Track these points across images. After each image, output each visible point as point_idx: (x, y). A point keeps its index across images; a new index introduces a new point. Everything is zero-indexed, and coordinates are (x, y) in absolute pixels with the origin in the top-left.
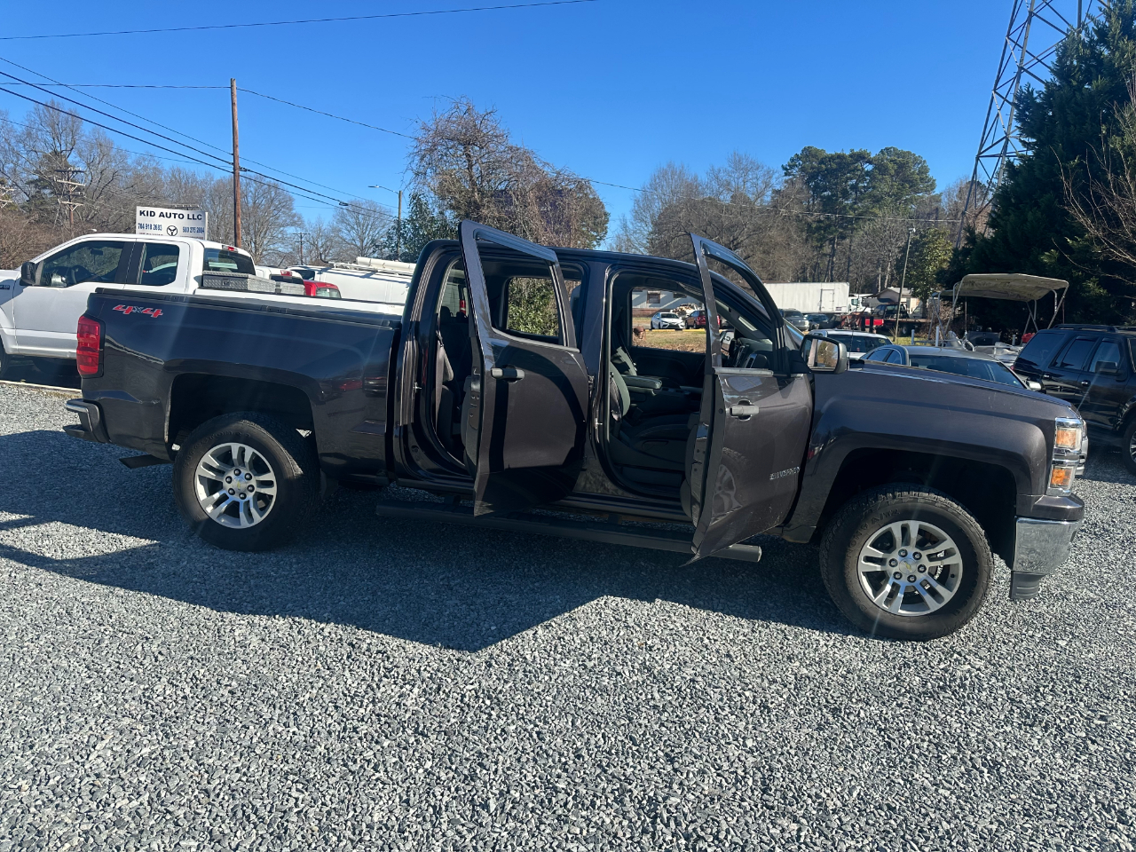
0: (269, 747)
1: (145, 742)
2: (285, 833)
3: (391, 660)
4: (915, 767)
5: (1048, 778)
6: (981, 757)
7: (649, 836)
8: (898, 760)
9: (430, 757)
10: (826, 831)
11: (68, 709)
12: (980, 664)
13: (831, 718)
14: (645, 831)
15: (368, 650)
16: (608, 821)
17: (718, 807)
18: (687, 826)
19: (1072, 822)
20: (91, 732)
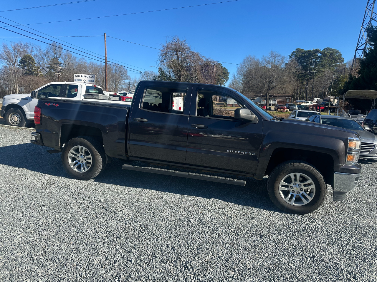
0: (70, 239)
1: (32, 236)
2: (65, 266)
3: (117, 215)
4: (283, 256)
5: (332, 262)
6: (309, 254)
7: (182, 273)
8: (278, 253)
9: (119, 245)
10: (244, 275)
11: (13, 225)
12: (320, 223)
13: (259, 239)
14: (181, 272)
15: (111, 211)
16: (170, 268)
17: (209, 265)
18: (196, 271)
19: (335, 277)
20: (17, 233)
